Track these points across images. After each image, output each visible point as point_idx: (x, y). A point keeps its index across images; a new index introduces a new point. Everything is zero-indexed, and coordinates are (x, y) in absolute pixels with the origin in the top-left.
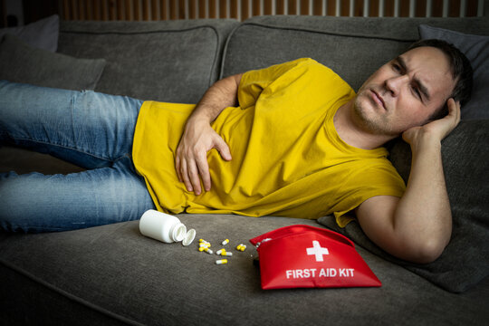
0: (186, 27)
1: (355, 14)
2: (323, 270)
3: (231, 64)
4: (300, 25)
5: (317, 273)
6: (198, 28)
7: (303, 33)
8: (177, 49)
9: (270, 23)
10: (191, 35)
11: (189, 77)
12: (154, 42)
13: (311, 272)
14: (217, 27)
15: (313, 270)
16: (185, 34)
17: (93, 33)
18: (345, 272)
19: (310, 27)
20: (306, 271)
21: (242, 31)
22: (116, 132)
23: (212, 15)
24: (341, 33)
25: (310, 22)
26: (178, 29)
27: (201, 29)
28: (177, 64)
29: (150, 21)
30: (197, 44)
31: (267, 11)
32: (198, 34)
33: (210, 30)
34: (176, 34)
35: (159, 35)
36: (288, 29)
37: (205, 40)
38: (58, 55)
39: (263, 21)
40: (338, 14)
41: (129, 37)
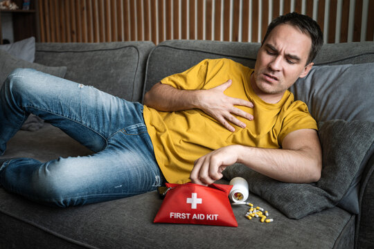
0: (118, 47)
1: (233, 40)
2: (195, 215)
3: (152, 73)
4: (196, 47)
5: (191, 216)
6: (126, 47)
7: (199, 53)
8: (112, 61)
9: (177, 45)
10: (121, 52)
11: (120, 80)
12: (97, 57)
13: (186, 216)
14: (138, 47)
15: (188, 214)
16: (117, 52)
17: (56, 52)
18: (211, 217)
19: (204, 49)
20: (183, 214)
21: (158, 51)
22: (110, 115)
23: (133, 39)
24: (224, 54)
25: (204, 45)
26: (112, 48)
27: (128, 48)
28: (112, 71)
29: (92, 43)
30: (125, 58)
31: (176, 37)
32: (126, 51)
33: (134, 48)
34: (111, 52)
35: (100, 52)
36: (189, 50)
37: (130, 56)
38: (35, 64)
39: (172, 44)
40: (222, 39)
41: (81, 54)
